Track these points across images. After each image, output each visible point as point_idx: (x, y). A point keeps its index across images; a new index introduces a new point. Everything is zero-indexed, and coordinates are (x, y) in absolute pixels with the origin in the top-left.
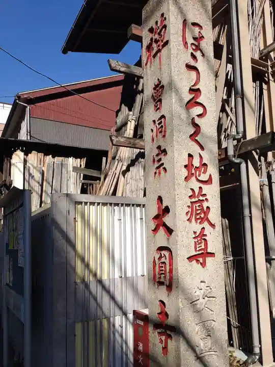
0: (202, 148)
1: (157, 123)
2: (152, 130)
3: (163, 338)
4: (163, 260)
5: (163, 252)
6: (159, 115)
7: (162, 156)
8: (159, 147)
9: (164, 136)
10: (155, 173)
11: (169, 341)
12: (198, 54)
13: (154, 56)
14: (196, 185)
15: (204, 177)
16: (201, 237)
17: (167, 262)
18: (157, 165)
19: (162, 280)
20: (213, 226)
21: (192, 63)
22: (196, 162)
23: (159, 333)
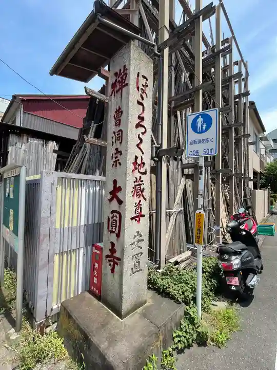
0: (143, 153)
1: (116, 134)
2: (113, 138)
3: (112, 263)
4: (115, 218)
5: (115, 214)
6: (118, 129)
7: (118, 155)
8: (117, 149)
9: (121, 143)
10: (113, 165)
11: (116, 266)
12: (144, 95)
13: (117, 92)
14: (138, 175)
15: (143, 170)
16: (139, 205)
17: (118, 220)
18: (114, 159)
19: (114, 230)
20: (145, 199)
21: (141, 101)
22: (139, 162)
23: (109, 260)
